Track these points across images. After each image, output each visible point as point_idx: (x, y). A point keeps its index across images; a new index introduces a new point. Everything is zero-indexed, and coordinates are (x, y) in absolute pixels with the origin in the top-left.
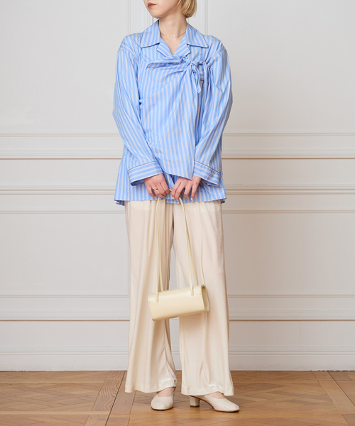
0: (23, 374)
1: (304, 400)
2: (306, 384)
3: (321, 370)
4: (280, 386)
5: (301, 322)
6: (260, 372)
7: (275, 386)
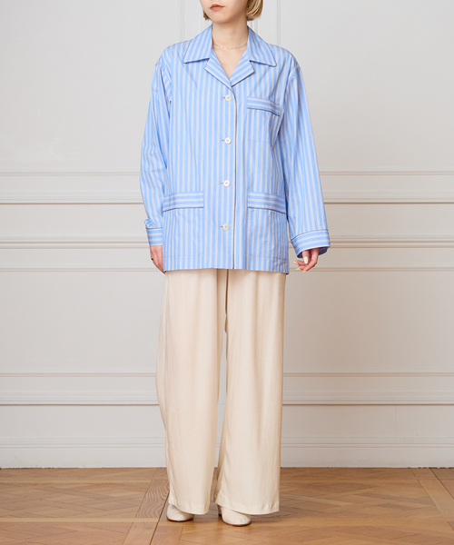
0: (50, 471)
1: (401, 503)
2: (403, 484)
3: (422, 467)
4: (370, 487)
5: (398, 407)
6: (346, 469)
7: (364, 487)
